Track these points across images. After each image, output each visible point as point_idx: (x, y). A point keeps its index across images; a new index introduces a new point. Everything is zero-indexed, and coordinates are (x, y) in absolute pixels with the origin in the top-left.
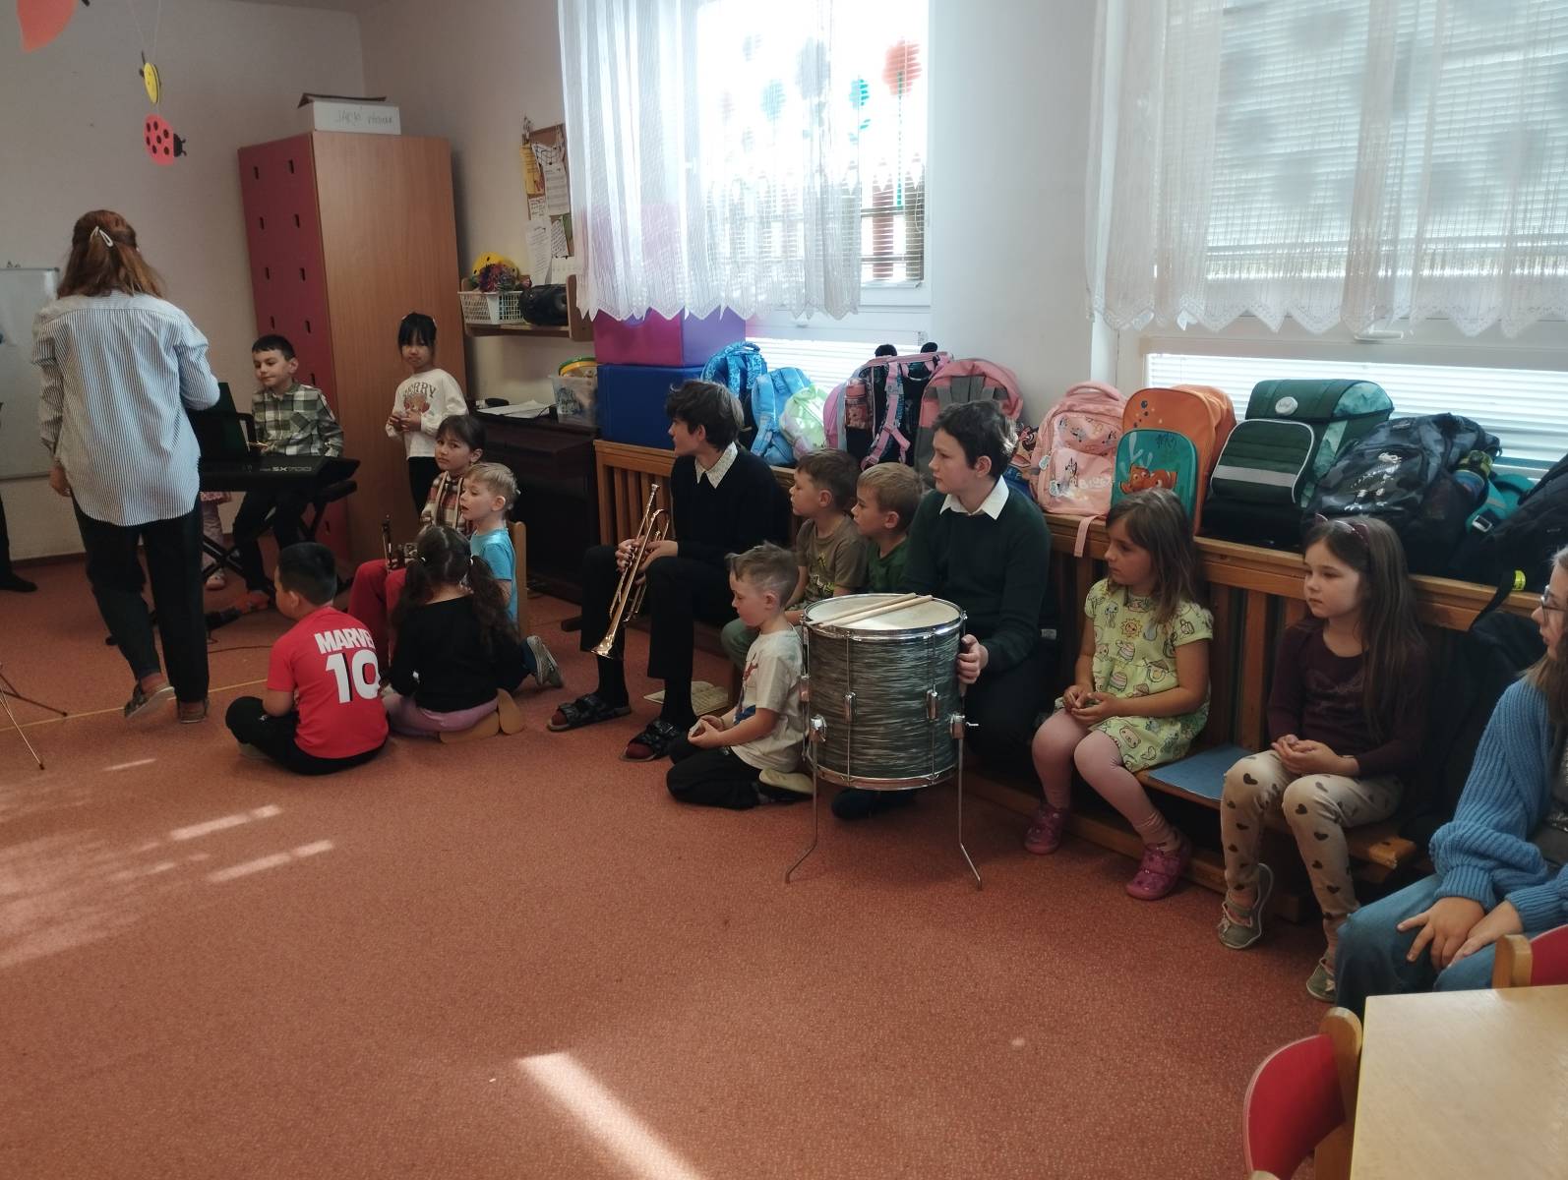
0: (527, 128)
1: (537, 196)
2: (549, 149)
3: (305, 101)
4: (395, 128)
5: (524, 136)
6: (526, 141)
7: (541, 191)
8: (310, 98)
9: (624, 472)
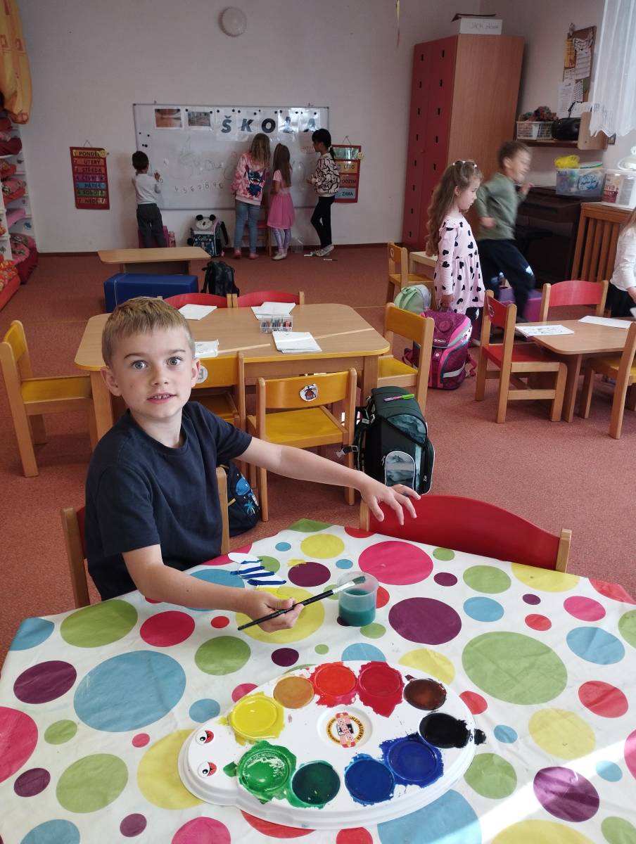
0: (572, 29)
1: (570, 68)
2: (583, 41)
3: (457, 18)
4: (498, 32)
5: (569, 34)
6: (569, 37)
7: (573, 66)
8: (459, 16)
9: (596, 221)
